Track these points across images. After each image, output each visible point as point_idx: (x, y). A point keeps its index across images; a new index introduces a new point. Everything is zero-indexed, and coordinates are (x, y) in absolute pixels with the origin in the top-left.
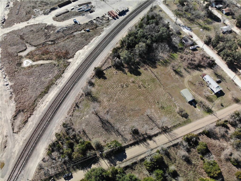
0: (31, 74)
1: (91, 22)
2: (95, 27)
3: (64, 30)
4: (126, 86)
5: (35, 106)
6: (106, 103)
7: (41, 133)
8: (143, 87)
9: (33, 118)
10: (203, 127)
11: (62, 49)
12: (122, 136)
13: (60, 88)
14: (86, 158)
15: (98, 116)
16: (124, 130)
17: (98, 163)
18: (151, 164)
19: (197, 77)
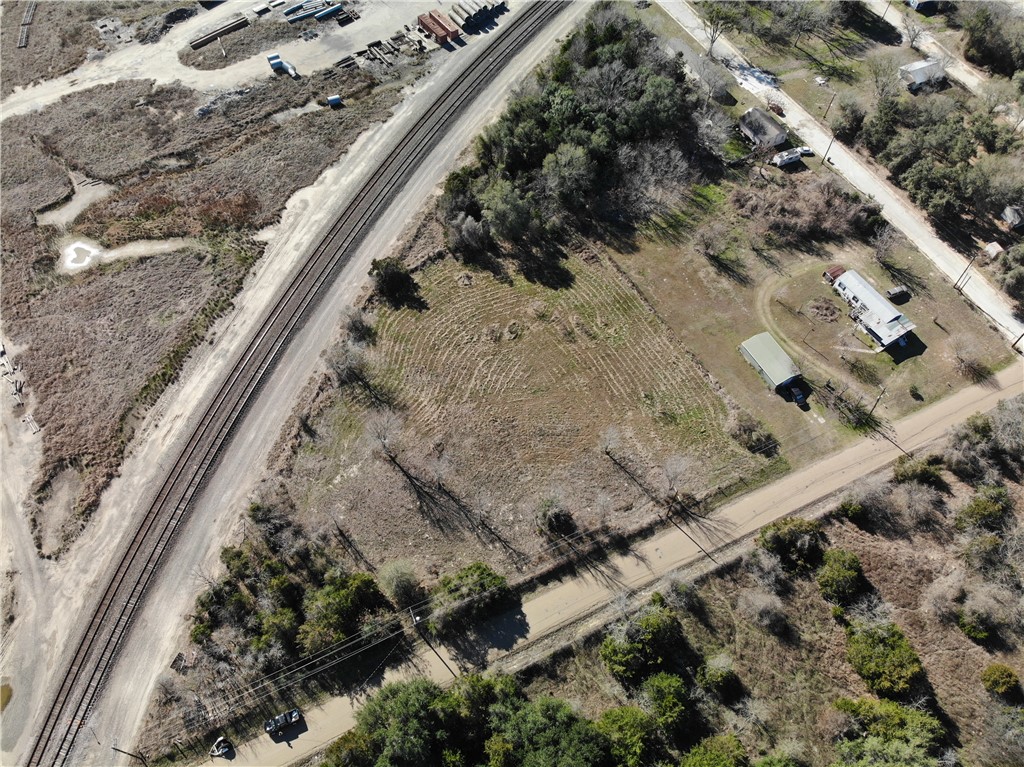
0: (98, 304)
1: (348, 63)
2: (365, 84)
3: (230, 106)
4: (513, 336)
5: (125, 440)
6: (432, 410)
7: (159, 550)
8: (584, 336)
9: (122, 490)
10: (841, 490)
11: (226, 189)
12: (506, 544)
13: (229, 355)
14: (358, 645)
15: (399, 466)
16: (511, 518)
17: (410, 660)
18: (629, 652)
19: (808, 280)
